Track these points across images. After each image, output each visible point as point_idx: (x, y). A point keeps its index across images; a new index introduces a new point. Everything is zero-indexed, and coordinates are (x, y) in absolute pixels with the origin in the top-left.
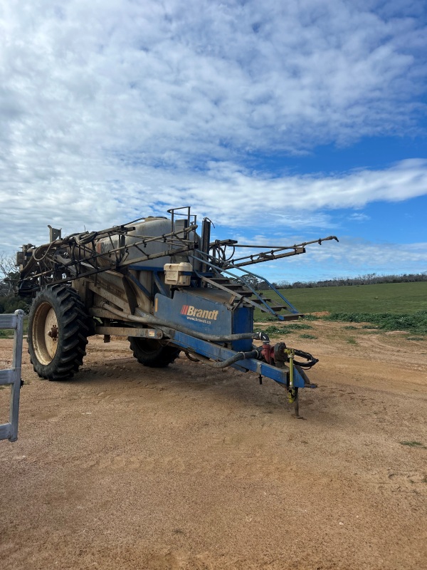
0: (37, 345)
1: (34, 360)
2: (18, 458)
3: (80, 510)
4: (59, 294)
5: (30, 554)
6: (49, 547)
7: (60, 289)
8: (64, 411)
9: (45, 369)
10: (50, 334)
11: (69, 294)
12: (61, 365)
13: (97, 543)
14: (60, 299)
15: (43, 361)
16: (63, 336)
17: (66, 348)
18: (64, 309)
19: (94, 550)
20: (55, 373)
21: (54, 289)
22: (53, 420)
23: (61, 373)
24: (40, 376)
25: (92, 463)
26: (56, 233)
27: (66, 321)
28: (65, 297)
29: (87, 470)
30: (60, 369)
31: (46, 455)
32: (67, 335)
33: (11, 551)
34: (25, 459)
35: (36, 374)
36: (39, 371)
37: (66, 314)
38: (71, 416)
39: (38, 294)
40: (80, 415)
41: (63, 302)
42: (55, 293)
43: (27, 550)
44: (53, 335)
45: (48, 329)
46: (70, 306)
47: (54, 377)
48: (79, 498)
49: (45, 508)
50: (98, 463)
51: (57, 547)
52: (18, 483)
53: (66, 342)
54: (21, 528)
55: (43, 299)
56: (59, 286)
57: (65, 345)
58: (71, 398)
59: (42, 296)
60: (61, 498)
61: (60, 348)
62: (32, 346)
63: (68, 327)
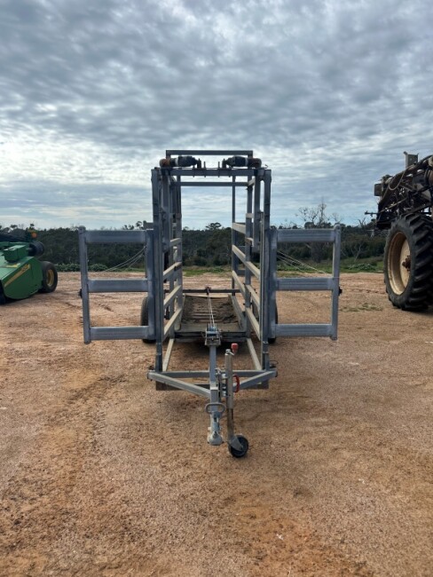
0: (392, 275)
1: (389, 290)
2: (352, 363)
3: (392, 415)
4: (412, 223)
5: (338, 430)
6: (355, 431)
7: (414, 218)
8: (407, 337)
9: (398, 298)
10: (404, 264)
11: (423, 222)
12: (412, 295)
13: (398, 443)
14: (412, 228)
15: (397, 290)
16: (415, 266)
17: (417, 278)
18: (416, 238)
19: (393, 447)
20: (407, 302)
21: (407, 218)
22: (394, 342)
23: (413, 303)
24: (394, 305)
25: (419, 383)
26: (412, 159)
27: (418, 251)
28: (418, 225)
29: (410, 387)
30: (412, 299)
31: (377, 367)
32: (418, 265)
33: (324, 424)
34: (357, 366)
35: (390, 303)
36: (393, 299)
37: (419, 243)
38: (412, 342)
39: (393, 225)
40: (423, 343)
41: (416, 231)
42: (409, 222)
43: (336, 427)
44: (407, 265)
45: (403, 259)
46: (423, 235)
47: (406, 306)
48: (394, 406)
49: (361, 404)
50: (424, 384)
51: (361, 433)
52: (346, 380)
53: (418, 272)
54: (337, 411)
55: (397, 228)
56: (413, 215)
57: (417, 275)
58: (419, 328)
59: (397, 226)
60: (378, 401)
61: (412, 278)
62: (387, 276)
63: (420, 257)
